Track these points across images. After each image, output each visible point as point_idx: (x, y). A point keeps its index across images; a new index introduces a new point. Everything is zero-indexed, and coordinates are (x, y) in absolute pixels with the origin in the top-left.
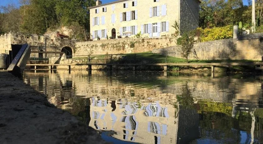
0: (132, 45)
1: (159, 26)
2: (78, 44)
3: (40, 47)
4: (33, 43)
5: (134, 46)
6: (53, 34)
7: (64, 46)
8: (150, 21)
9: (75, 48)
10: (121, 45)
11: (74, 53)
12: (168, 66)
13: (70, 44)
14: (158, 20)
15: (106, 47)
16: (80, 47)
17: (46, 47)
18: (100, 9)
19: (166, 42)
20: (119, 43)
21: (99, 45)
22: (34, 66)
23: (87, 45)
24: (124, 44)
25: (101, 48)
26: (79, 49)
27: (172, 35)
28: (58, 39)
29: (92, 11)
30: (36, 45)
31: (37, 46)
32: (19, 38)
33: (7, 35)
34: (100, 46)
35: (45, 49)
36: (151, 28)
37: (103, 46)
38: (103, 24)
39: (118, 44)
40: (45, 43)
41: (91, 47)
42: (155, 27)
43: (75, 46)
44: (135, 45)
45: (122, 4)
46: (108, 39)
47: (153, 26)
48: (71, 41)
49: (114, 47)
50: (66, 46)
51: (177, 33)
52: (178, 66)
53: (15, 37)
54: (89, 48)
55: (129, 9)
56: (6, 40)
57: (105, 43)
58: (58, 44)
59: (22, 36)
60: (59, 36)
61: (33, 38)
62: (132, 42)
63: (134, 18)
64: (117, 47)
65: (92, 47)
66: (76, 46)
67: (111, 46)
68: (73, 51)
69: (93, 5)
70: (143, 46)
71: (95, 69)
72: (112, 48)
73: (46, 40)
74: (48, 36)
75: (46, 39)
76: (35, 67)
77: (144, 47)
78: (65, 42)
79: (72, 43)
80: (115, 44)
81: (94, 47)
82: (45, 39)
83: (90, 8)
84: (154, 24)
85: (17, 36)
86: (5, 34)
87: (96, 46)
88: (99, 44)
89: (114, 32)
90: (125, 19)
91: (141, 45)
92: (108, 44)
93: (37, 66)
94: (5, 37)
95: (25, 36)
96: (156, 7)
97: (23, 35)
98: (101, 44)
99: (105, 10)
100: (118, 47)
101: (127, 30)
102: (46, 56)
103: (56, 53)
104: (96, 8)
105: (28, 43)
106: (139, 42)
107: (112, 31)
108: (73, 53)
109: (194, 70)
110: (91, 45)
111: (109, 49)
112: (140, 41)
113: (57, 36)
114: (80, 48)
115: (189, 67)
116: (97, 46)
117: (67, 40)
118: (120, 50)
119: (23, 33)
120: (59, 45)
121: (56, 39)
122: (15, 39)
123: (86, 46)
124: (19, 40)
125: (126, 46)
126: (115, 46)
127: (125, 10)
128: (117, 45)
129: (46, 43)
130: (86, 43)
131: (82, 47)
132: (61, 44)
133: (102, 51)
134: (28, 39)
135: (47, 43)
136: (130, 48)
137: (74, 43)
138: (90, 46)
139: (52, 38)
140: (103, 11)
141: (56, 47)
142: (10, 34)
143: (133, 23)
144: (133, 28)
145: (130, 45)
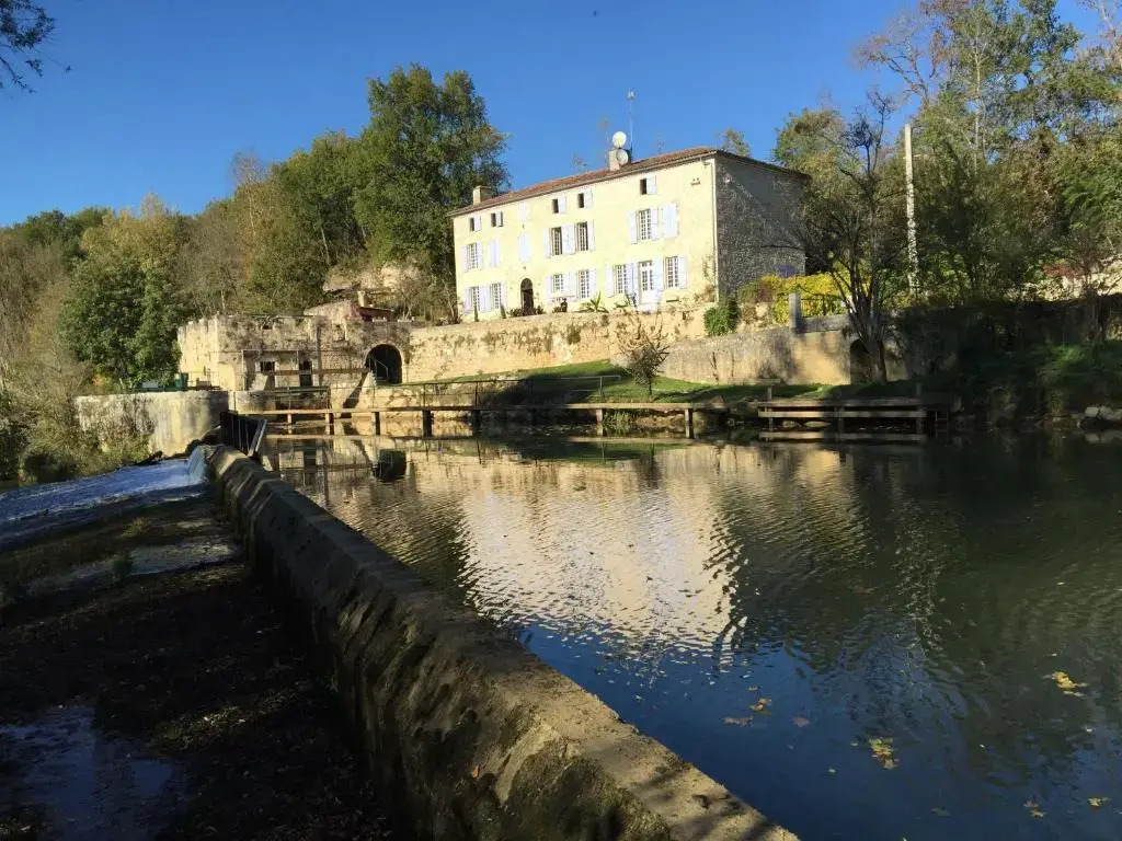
0: (574, 337)
1: (658, 270)
2: (419, 335)
3: (302, 353)
4: (280, 344)
5: (579, 339)
6: (341, 309)
7: (374, 345)
8: (633, 255)
9: (409, 349)
10: (541, 335)
11: (407, 362)
12: (604, 410)
13: (394, 335)
14: (654, 251)
15: (498, 343)
16: (423, 344)
17: (319, 350)
18: (483, 217)
19: (673, 324)
20: (536, 330)
21: (479, 337)
22: (286, 416)
23: (444, 339)
24: (551, 334)
25: (483, 346)
26: (420, 351)
27: (697, 297)
28: (356, 324)
29: (460, 224)
30: (291, 347)
31: (295, 352)
32: (242, 331)
33: (206, 325)
34: (482, 340)
35: (318, 358)
36: (636, 275)
37: (490, 339)
38: (494, 264)
39: (533, 333)
40: (315, 339)
41: (456, 343)
42: (648, 274)
43: (408, 340)
44: (583, 334)
45: (548, 200)
46: (504, 317)
47: (643, 269)
48: (395, 328)
49: (521, 343)
50: (382, 343)
51: (709, 291)
52: (626, 410)
53: (231, 330)
54: (451, 346)
55: (570, 216)
56: (203, 337)
57: (496, 330)
58: (355, 338)
59: (251, 325)
60: (358, 314)
61: (280, 328)
62: (572, 327)
63: (584, 245)
64: (529, 342)
65: (458, 343)
66: (411, 343)
67: (512, 340)
68: (403, 358)
69: (464, 202)
70: (607, 337)
71: (451, 419)
72: (517, 346)
73: (319, 330)
74: (325, 318)
75: (321, 326)
76: (289, 417)
77: (607, 341)
78: (379, 330)
79: (398, 332)
80: (524, 335)
81: (464, 344)
82: (315, 328)
83: (455, 216)
84: (644, 264)
85: (235, 325)
86: (201, 321)
87: (471, 341)
88: (479, 334)
89: (527, 290)
90: (558, 250)
91: (598, 334)
92: (505, 332)
93: (293, 415)
94: (203, 329)
95: (257, 324)
96: (648, 210)
97: (253, 322)
98: (484, 333)
99: (498, 222)
100: (533, 341)
101: (566, 283)
102: (321, 379)
103: (351, 370)
104: (472, 215)
105: (268, 342)
106: (594, 325)
107: (522, 286)
108: (403, 363)
109: (660, 419)
110: (456, 338)
111: (509, 347)
112: (597, 321)
113: (353, 313)
114: (422, 348)
115: (653, 412)
116: (473, 341)
117: (382, 324)
118: (539, 351)
119: (253, 316)
120: (360, 342)
121: (349, 326)
122: (229, 335)
123: (440, 340)
124: (242, 338)
125: (557, 339)
126: (524, 339)
127: (556, 221)
128: (531, 337)
129: (319, 341)
130: (440, 332)
131: (430, 345)
132: (364, 339)
133: (488, 355)
134: (266, 332)
135: (324, 339)
136: (566, 346)
137: (405, 331)
138: (452, 341)
139: (338, 322)
140: (494, 224)
141: (349, 351)
142: (215, 321)
143: (583, 260)
144: (584, 275)
145: (566, 336)
